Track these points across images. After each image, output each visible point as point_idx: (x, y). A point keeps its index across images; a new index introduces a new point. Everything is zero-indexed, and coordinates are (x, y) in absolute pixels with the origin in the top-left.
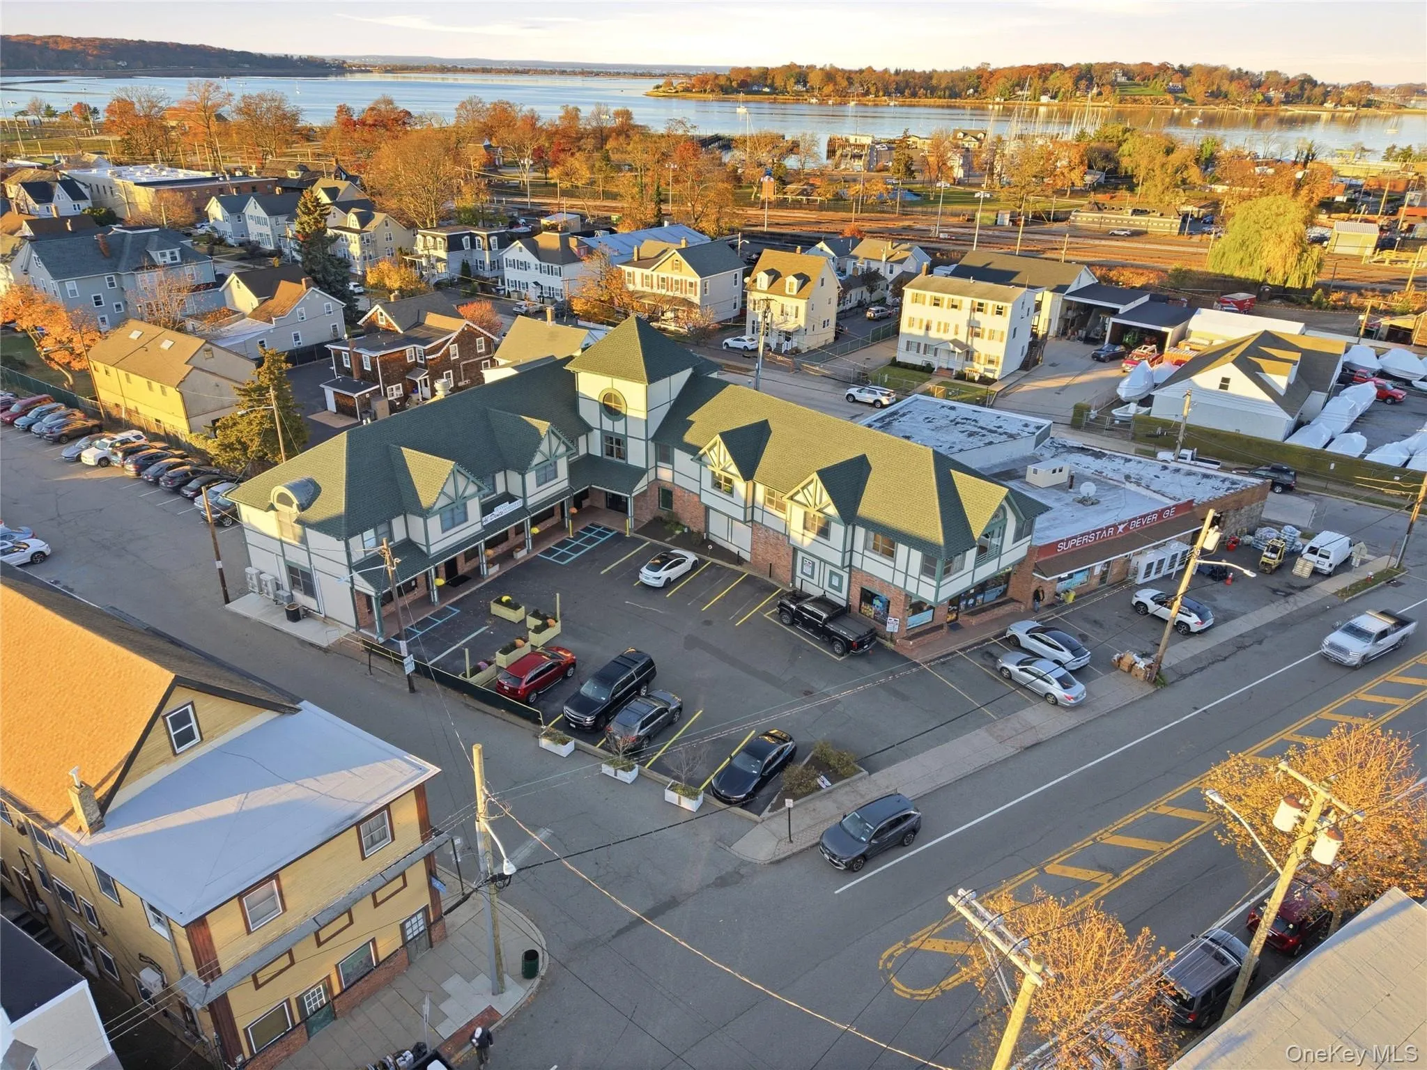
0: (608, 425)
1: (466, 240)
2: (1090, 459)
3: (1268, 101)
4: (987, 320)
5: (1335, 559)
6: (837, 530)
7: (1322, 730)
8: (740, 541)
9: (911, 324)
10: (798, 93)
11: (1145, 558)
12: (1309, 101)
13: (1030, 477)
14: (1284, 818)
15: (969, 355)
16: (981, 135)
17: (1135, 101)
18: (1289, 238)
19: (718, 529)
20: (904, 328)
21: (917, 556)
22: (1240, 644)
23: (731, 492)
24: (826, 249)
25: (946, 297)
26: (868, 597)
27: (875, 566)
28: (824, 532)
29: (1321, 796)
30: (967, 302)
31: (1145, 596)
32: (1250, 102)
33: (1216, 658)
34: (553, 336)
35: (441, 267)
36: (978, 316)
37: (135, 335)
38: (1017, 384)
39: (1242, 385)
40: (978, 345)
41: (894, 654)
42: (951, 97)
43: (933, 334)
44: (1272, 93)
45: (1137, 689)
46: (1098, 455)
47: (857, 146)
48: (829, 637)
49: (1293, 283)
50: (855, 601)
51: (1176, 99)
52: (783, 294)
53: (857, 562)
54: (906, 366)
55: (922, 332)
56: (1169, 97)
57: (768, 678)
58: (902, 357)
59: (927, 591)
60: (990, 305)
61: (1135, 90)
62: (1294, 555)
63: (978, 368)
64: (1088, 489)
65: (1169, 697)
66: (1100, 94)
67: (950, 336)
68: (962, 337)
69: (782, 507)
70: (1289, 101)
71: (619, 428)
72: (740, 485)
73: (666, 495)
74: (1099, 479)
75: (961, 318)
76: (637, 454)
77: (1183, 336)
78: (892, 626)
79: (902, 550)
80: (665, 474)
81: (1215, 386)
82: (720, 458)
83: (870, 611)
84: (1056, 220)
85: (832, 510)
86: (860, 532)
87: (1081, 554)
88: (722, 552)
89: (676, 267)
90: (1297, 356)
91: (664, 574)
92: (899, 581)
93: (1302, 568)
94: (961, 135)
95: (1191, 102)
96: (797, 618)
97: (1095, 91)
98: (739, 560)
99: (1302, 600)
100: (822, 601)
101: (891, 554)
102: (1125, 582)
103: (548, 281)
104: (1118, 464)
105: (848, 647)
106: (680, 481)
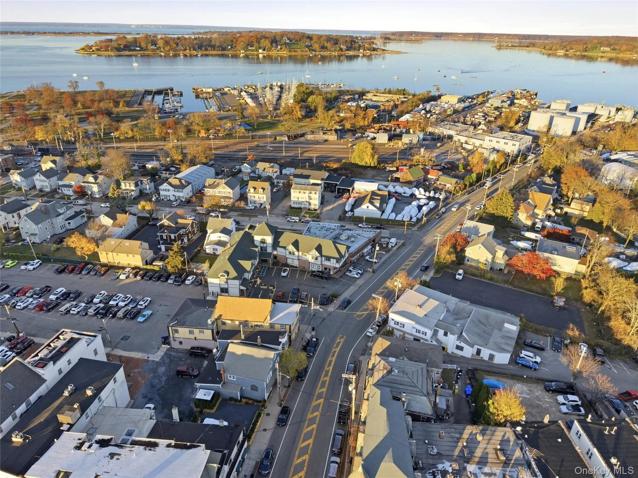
0: (262, 245)
1: (139, 183)
2: (349, 231)
3: (341, 49)
4: (313, 195)
5: (394, 244)
6: (319, 259)
7: (397, 274)
8: (296, 263)
9: (294, 197)
10: (153, 50)
11: (365, 250)
12: (355, 49)
13: (341, 238)
14: (396, 284)
15: (310, 204)
16: (254, 87)
17: (295, 51)
18: (369, 154)
19: (289, 262)
20: (292, 199)
21: (335, 260)
22: (384, 263)
23: (294, 254)
24: (247, 166)
25: (302, 191)
26: (326, 269)
27: (327, 263)
28: (316, 259)
29: (398, 280)
30: (307, 192)
31: (367, 258)
32: (335, 50)
33: (381, 266)
34: (222, 222)
35: (133, 193)
36: (310, 195)
37: (113, 243)
38: (322, 209)
39: (371, 207)
40: (311, 201)
41: (333, 278)
42: (222, 50)
43: (300, 200)
44: (342, 47)
45: (371, 274)
46: (350, 230)
47: (206, 93)
48: (322, 278)
49: (372, 165)
50: (323, 270)
51: (310, 50)
52: (258, 193)
53: (323, 263)
54: (295, 208)
55: (297, 200)
56: (307, 49)
57: (316, 287)
58: (293, 206)
59: (338, 266)
60: (313, 192)
61: (294, 46)
62: (388, 244)
63: (312, 207)
64: (353, 239)
65: (376, 274)
66: (281, 48)
67: (304, 200)
68: (307, 200)
69: (306, 255)
70: (348, 49)
71: (265, 245)
72: (296, 253)
73: (275, 257)
74: (352, 236)
75: (306, 195)
76: (269, 250)
77: (353, 189)
78: (332, 273)
79: (332, 260)
80: (275, 253)
81: (366, 208)
82: (291, 248)
83: (327, 271)
84: (301, 137)
85: (318, 255)
86: (323, 258)
87: (356, 253)
88: (292, 266)
89: (224, 188)
90: (379, 198)
91: (286, 273)
92: (332, 265)
93: (390, 246)
94: (246, 87)
95: (315, 51)
96: (315, 276)
97: (279, 47)
98: (296, 267)
99: (391, 252)
100: (318, 271)
101: (329, 260)
102: (363, 256)
103: (177, 194)
104: (354, 231)
105: (326, 278)
106: (278, 253)
